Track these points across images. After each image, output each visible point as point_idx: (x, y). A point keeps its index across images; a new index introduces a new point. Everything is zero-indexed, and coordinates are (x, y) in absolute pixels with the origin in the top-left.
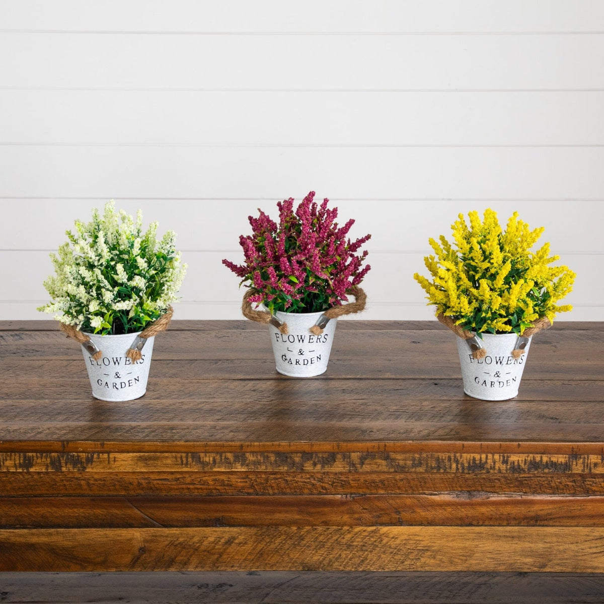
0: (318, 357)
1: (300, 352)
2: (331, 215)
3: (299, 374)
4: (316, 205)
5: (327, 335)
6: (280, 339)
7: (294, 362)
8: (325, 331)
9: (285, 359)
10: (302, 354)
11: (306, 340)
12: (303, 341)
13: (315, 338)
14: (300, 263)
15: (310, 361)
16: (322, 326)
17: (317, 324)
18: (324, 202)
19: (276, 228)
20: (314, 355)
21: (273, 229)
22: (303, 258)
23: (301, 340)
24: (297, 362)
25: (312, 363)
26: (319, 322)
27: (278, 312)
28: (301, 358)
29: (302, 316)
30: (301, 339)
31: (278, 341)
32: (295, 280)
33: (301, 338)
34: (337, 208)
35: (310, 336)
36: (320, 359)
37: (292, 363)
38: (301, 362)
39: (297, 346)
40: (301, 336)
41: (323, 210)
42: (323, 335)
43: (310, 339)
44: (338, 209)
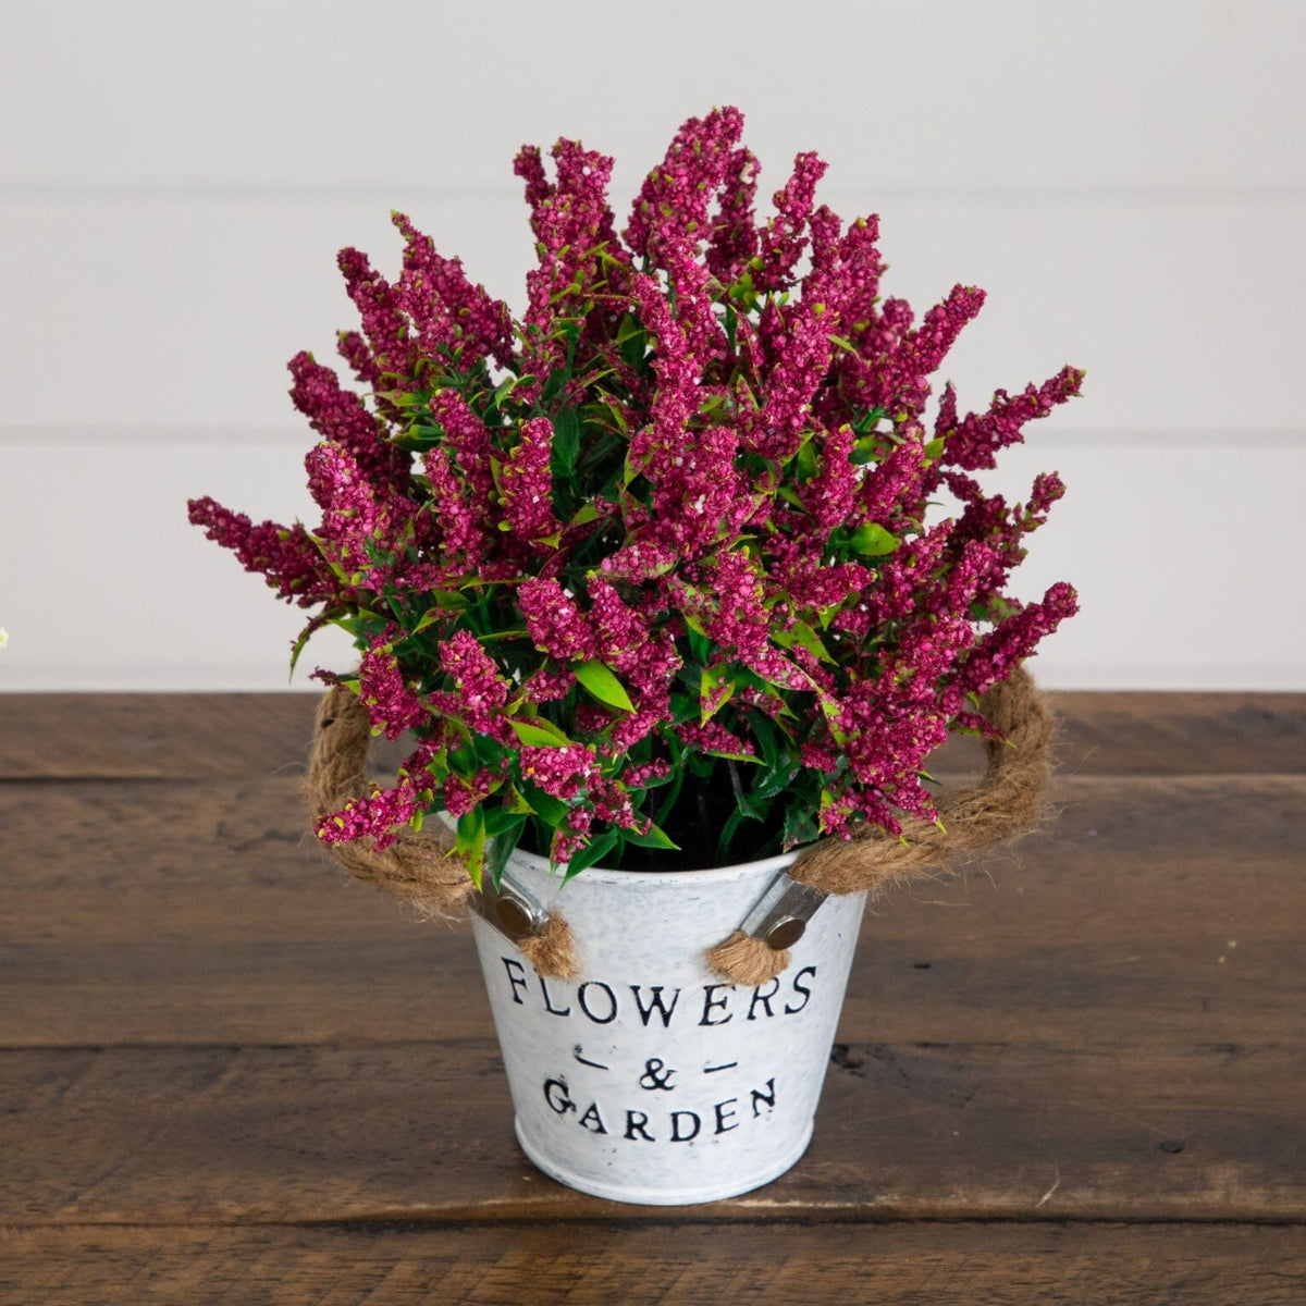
0: (756, 1095)
1: (651, 1073)
2: (838, 264)
3: (646, 1185)
4: (749, 167)
5: (812, 970)
6: (531, 995)
7: (616, 1127)
8: (800, 953)
9: (566, 1105)
10: (660, 1084)
11: (688, 1011)
12: (666, 1017)
13: (739, 999)
14: (645, 592)
15: (709, 1121)
16: (781, 932)
17: (750, 929)
18: (799, 176)
19: (506, 328)
20: (735, 1088)
21: (486, 340)
22: (663, 568)
23: (656, 1013)
24: (635, 1128)
25: (720, 1129)
26: (759, 918)
27: (517, 854)
28: (656, 1109)
29: (661, 886)
30: (657, 1008)
31: (517, 999)
32: (614, 695)
33: (657, 1002)
34: (873, 219)
35: (709, 990)
36: (770, 1101)
37: (601, 1130)
38: (659, 1126)
39: (633, 1041)
40: (657, 991)
41: (788, 229)
42: (786, 977)
43: (709, 1004)
44: (882, 227)
